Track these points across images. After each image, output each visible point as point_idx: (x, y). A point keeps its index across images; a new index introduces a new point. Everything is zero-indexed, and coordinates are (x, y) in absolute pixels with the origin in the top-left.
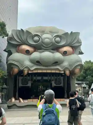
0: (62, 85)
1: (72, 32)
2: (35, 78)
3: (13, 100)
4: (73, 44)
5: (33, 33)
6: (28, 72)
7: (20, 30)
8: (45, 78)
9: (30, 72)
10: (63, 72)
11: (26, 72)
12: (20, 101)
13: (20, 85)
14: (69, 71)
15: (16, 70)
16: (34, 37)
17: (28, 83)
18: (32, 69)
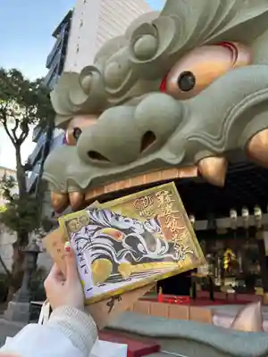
10: (194, 173)
18: (84, 186)
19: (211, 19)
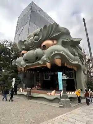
0: (74, 78)
5: (23, 40)
16: (24, 43)
18: (24, 67)
19: (49, 34)
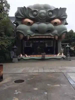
0: (52, 46)
1: (61, 8)
2: (34, 41)
3: (21, 55)
4: (61, 17)
5: (33, 9)
6: (30, 38)
7: (23, 7)
8: (41, 41)
9: (31, 38)
11: (28, 38)
12: (25, 56)
13: (25, 46)
14: (58, 36)
15: (22, 36)
16: (33, 13)
17: (30, 45)
